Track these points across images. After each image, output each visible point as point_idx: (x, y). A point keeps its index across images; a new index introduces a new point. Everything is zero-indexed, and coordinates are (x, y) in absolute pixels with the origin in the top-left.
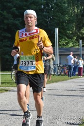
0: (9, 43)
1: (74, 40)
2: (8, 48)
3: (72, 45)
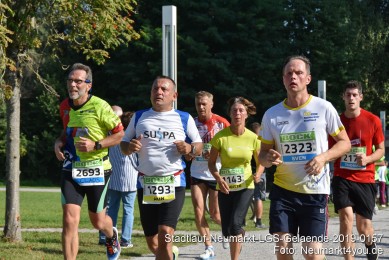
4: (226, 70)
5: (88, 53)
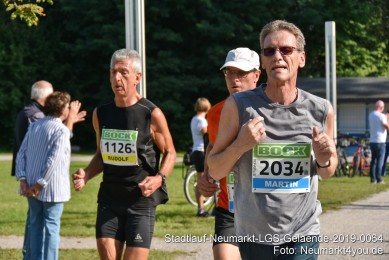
0: (177, 61)
1: (379, 53)
2: (172, 79)
3: (375, 69)
4: (209, 5)
5: (14, 10)
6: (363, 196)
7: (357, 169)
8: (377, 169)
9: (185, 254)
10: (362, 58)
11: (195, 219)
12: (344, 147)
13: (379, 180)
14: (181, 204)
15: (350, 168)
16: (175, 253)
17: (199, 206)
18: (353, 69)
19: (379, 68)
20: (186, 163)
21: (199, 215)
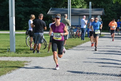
1: (83, 1)
6: (79, 44)
7: (77, 36)
8: (83, 36)
9: (28, 62)
10: (78, 3)
11: (30, 51)
12: (73, 29)
13: (83, 39)
14: (25, 46)
15: (75, 35)
16: (24, 62)
17: (31, 47)
18: (75, 6)
19: (83, 5)
20: (27, 34)
21: (31, 50)
